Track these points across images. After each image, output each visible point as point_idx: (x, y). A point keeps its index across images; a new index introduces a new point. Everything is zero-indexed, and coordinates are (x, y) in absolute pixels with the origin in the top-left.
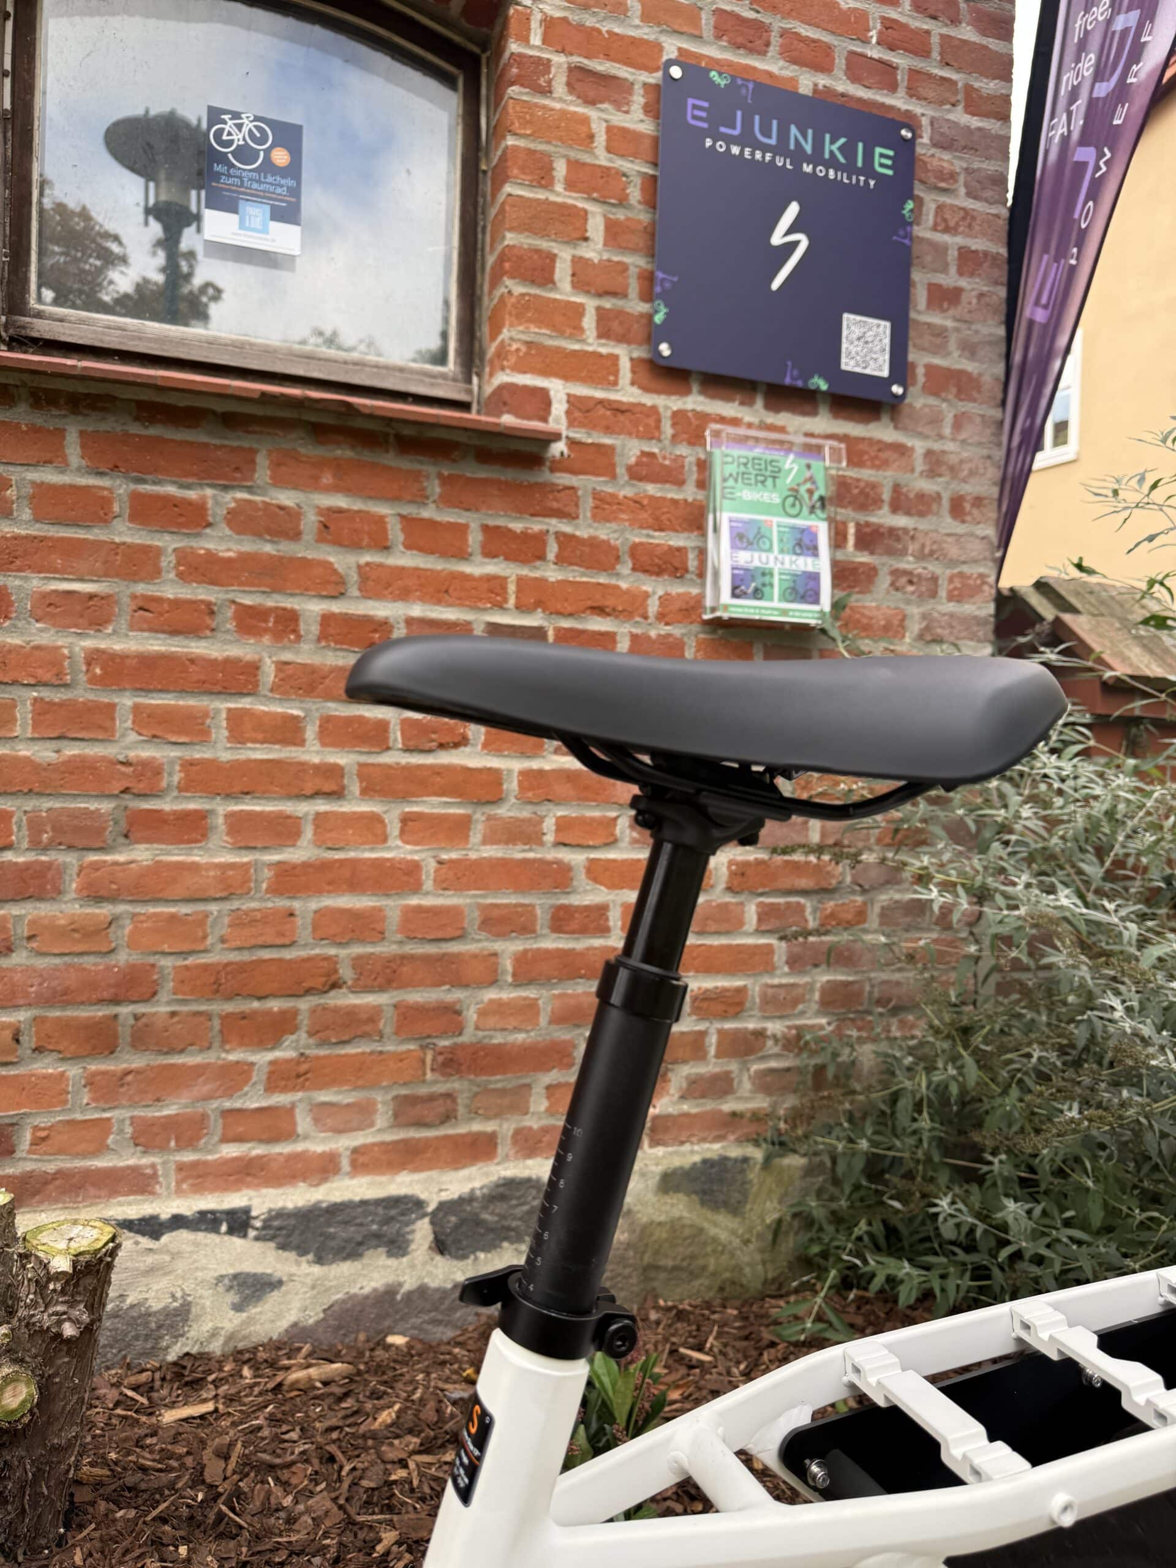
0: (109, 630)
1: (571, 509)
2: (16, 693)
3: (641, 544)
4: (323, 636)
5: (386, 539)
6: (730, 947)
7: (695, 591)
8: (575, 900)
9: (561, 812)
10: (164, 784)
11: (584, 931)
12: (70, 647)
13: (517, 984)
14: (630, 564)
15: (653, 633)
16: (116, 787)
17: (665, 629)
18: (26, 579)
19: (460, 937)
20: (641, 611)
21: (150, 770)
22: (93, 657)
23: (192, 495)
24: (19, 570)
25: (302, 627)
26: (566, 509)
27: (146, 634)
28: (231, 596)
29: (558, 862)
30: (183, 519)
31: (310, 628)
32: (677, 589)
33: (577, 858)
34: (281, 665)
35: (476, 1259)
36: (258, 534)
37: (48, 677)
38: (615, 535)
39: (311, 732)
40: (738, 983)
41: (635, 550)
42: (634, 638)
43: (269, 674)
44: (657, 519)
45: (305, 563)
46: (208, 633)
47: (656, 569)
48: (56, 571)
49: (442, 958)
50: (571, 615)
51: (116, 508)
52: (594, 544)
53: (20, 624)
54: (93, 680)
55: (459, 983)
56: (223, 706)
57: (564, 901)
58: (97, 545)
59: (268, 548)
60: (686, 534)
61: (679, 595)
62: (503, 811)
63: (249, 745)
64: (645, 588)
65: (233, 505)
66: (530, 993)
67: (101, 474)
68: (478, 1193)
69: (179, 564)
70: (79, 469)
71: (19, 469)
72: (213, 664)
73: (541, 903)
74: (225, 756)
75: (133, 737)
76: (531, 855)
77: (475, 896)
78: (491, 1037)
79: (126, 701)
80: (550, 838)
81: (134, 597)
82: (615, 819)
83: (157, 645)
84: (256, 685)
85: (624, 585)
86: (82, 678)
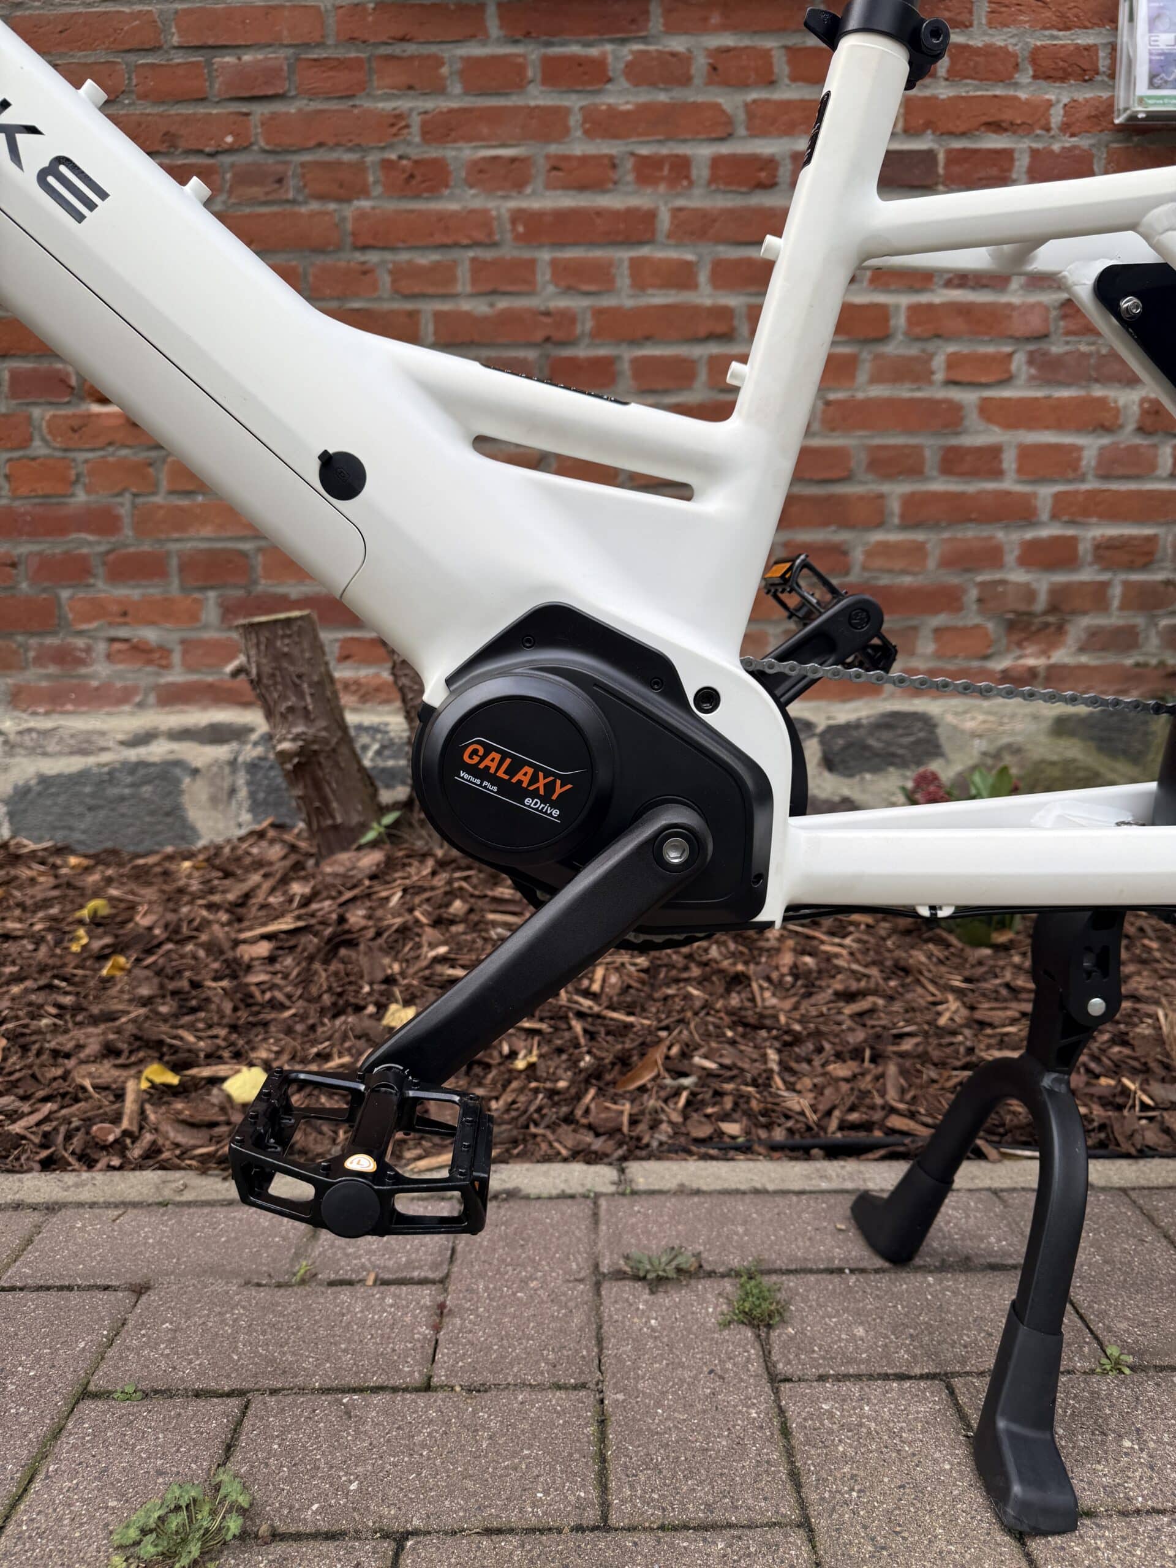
0: (528, 190)
1: (964, 17)
2: (455, 254)
3: (1043, 47)
4: (713, 179)
5: (772, 72)
6: (1139, 493)
7: (1105, 95)
8: (967, 441)
9: (951, 348)
10: (578, 330)
11: (975, 473)
12: (498, 209)
13: (904, 527)
14: (1031, 73)
15: (1056, 147)
16: (539, 336)
17: (1070, 142)
18: (459, 149)
19: (846, 479)
20: (1043, 122)
21: (567, 318)
22: (517, 216)
23: (594, 52)
24: (455, 141)
25: (694, 173)
26: (959, 18)
27: (559, 192)
28: (630, 148)
29: (948, 402)
30: (586, 78)
31: (701, 172)
32: (1085, 94)
33: (968, 397)
34: (676, 211)
35: (863, 779)
36: (653, 85)
37: (480, 236)
38: (1013, 41)
39: (703, 277)
40: (1147, 531)
41: (1035, 55)
42: (1034, 153)
43: (664, 221)
44: (1062, 16)
45: (696, 106)
46: (610, 186)
47: (1060, 74)
48: (483, 139)
49: (829, 498)
50: (963, 134)
51: (530, 73)
52: (989, 52)
53: (457, 191)
54: (518, 238)
55: (846, 524)
56: (624, 255)
57: (954, 441)
58: (516, 110)
59: (663, 97)
60: (1097, 30)
61: (1087, 101)
62: (890, 349)
63: (650, 291)
64: (1047, 97)
65: (630, 58)
66: (919, 536)
67: (516, 42)
68: (864, 722)
69: (585, 122)
70: (498, 40)
71: (450, 46)
72: (615, 215)
73: (930, 445)
74: (629, 303)
75: (551, 289)
76: (919, 395)
77: (861, 437)
78: (877, 578)
79: (545, 256)
80: (939, 376)
81: (548, 157)
82: (1010, 355)
83: (567, 201)
84: (653, 232)
85: (1023, 95)
86: (509, 236)
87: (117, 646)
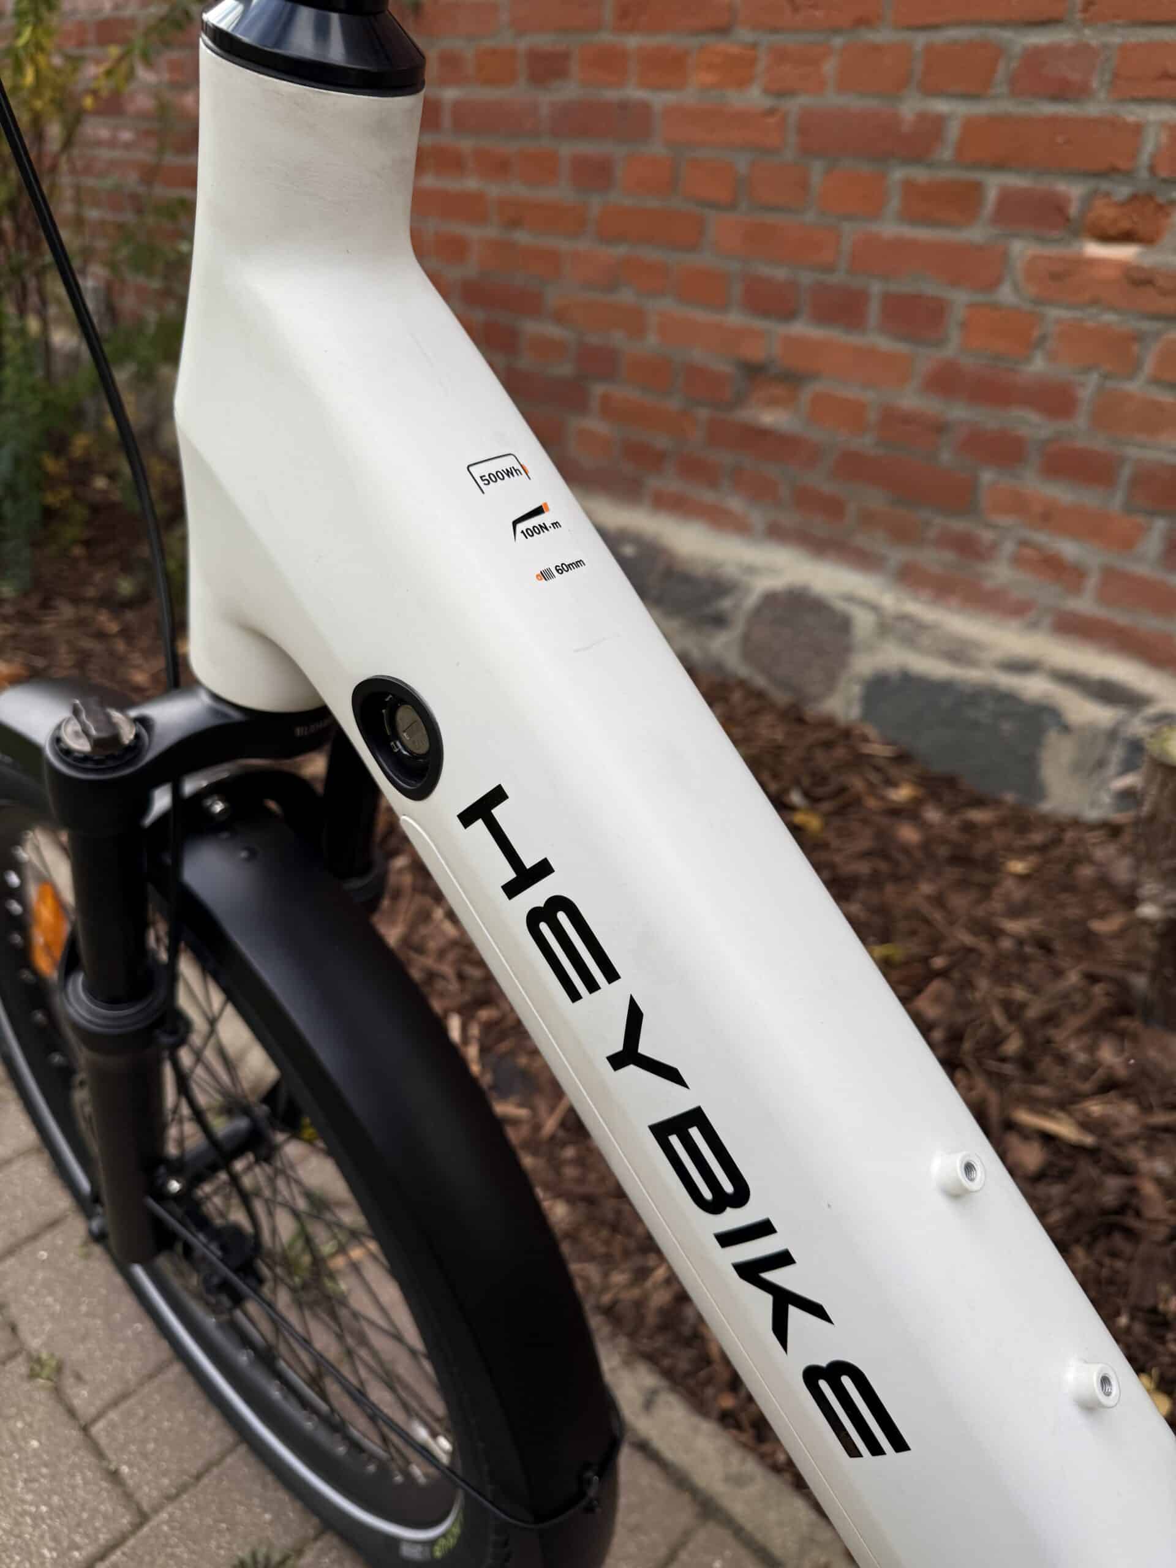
87: (1028, 552)
